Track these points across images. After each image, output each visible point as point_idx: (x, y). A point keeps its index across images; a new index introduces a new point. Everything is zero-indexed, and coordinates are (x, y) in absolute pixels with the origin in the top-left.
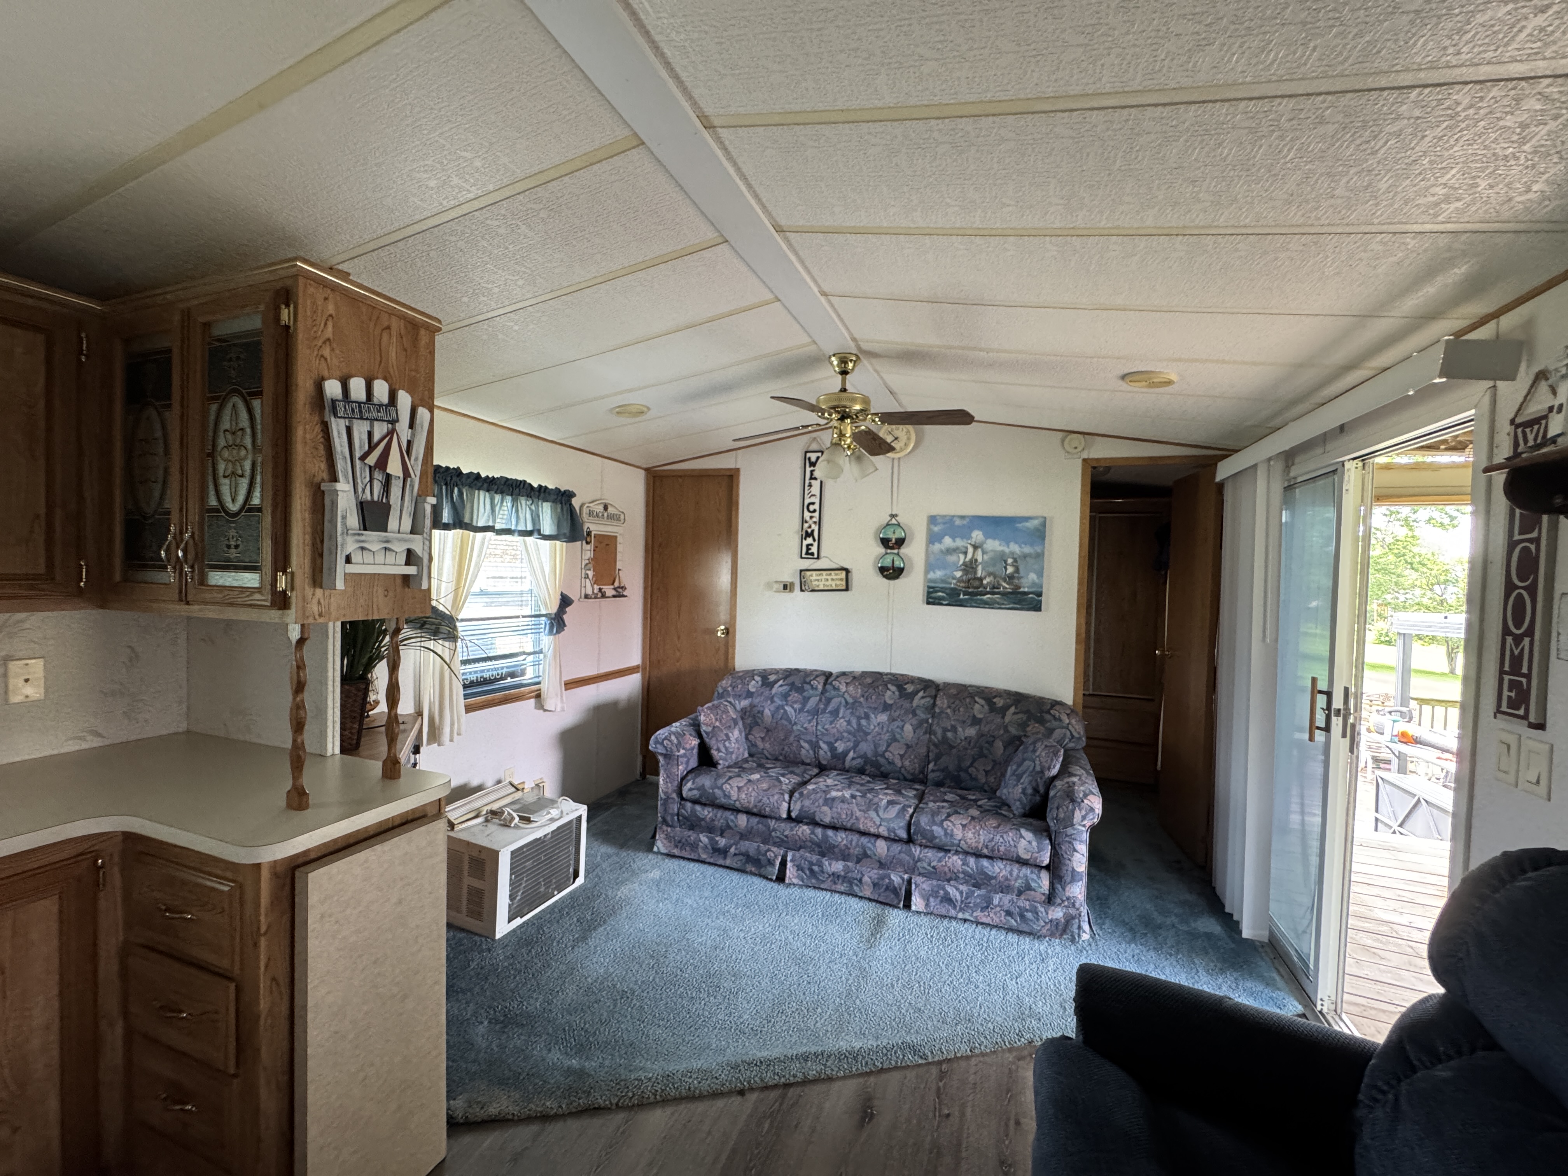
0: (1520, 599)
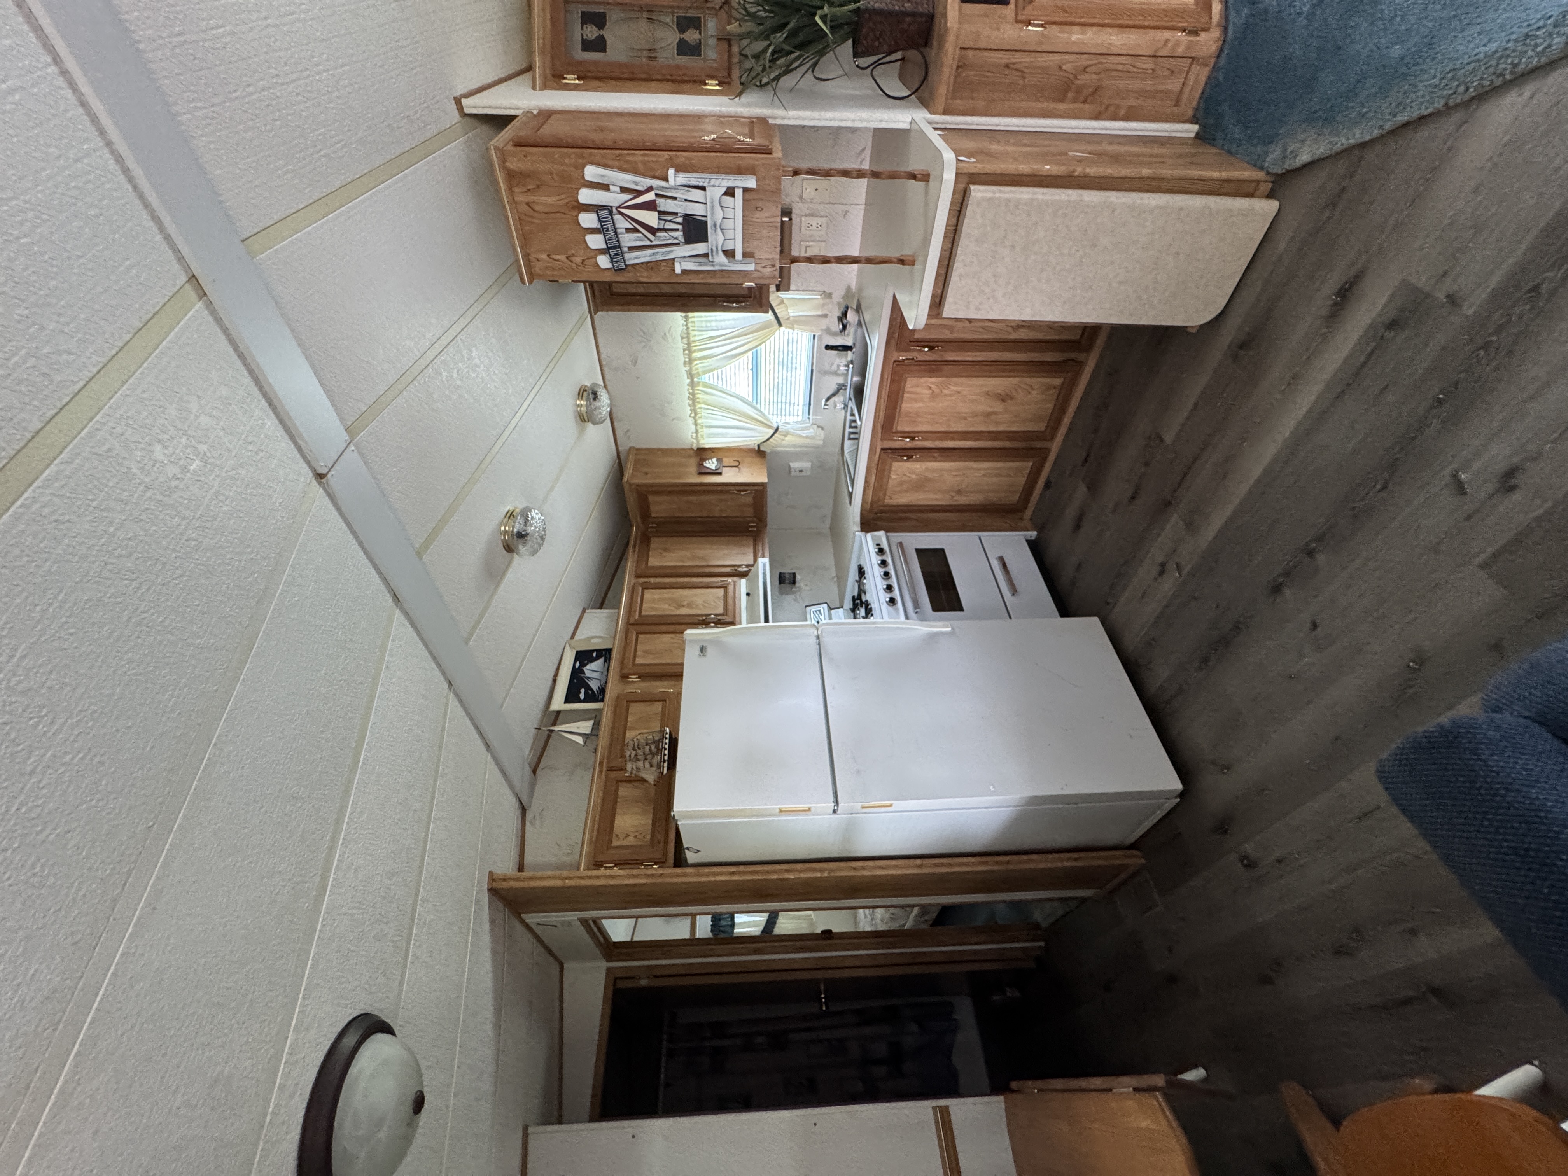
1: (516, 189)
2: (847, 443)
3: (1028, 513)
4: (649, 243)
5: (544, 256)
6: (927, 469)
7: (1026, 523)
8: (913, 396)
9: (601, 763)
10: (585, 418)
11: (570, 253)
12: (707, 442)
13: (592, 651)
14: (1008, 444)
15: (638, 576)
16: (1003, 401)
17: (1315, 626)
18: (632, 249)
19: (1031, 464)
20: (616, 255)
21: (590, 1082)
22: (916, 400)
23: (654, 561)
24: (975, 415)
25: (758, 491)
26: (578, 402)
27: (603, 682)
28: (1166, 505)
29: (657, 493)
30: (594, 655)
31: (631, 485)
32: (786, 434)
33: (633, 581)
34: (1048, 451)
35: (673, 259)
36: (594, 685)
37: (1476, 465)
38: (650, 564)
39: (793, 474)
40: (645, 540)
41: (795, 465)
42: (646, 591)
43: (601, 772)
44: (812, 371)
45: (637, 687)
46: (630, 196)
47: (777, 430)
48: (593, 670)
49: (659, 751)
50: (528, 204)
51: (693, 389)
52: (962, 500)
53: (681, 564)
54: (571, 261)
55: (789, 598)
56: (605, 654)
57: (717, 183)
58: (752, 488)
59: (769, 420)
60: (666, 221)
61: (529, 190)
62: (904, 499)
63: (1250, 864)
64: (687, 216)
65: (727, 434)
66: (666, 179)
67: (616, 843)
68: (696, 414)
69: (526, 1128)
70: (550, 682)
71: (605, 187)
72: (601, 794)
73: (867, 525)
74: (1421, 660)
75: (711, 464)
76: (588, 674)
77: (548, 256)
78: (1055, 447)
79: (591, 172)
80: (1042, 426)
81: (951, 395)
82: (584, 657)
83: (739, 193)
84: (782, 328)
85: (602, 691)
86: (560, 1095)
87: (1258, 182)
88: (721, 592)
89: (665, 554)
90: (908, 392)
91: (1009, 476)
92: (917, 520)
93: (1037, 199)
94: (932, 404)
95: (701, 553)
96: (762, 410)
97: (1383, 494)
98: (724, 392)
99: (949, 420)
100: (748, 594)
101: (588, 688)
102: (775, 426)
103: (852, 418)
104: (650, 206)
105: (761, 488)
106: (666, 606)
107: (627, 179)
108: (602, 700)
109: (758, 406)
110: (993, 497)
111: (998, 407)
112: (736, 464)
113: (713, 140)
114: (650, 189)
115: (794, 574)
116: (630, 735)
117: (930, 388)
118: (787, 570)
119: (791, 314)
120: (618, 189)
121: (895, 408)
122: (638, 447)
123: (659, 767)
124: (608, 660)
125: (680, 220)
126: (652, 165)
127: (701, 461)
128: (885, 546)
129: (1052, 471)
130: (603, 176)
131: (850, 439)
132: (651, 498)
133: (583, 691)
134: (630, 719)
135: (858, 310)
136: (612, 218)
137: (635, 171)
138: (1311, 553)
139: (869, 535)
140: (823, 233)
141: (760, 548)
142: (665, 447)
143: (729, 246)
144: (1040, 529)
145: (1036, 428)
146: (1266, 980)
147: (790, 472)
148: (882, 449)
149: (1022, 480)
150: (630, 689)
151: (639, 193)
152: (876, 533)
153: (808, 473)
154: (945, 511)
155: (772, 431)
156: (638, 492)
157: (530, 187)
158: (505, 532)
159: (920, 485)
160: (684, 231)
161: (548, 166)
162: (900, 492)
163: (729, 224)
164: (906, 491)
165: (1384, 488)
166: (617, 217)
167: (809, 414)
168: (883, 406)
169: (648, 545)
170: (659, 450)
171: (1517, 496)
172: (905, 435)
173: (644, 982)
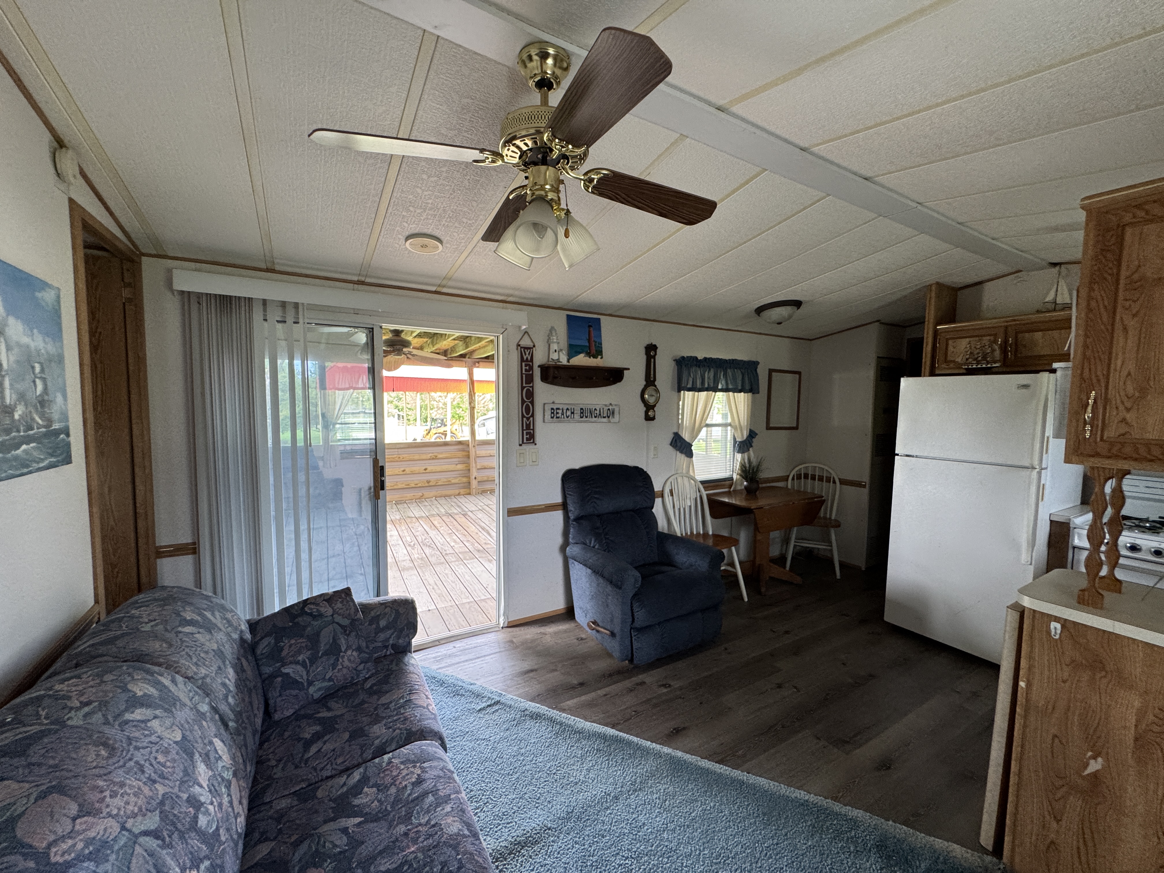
0: (527, 405)
67: (950, 342)
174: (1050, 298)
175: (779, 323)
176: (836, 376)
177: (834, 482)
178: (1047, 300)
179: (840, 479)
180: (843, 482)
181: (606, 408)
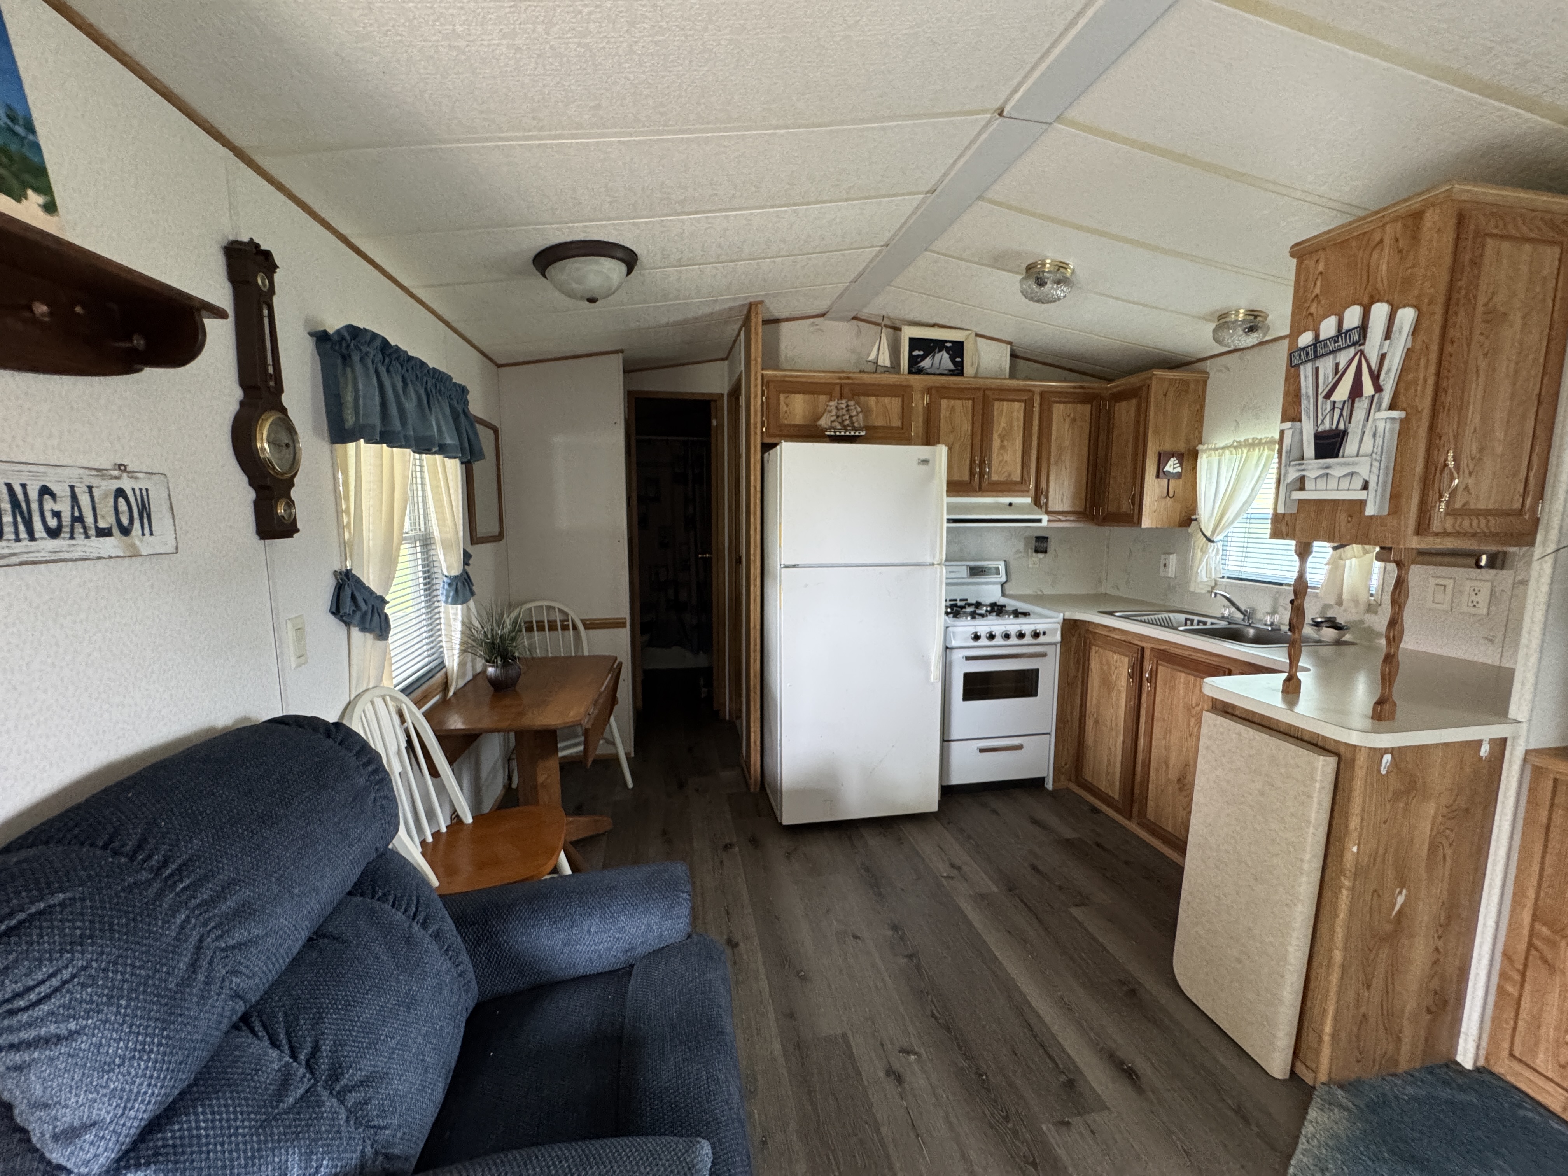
1: (1399, 225)
2: (1182, 617)
3: (1073, 787)
4: (1320, 390)
5: (1321, 267)
6: (1119, 691)
7: (1064, 783)
8: (1191, 686)
9: (848, 378)
10: (1223, 321)
11: (1321, 298)
12: (1204, 462)
13: (962, 356)
14: (1138, 778)
15: (1042, 394)
16: (1179, 780)
17: (856, 937)
18: (1317, 371)
19: (1116, 797)
20: (1308, 354)
21: (652, 389)
22: (1187, 688)
23: (1059, 410)
24: (1167, 749)
25: (1132, 518)
26: (1242, 311)
27: (929, 371)
28: (1011, 888)
29: (1138, 409)
30: (958, 359)
31: (1150, 378)
32: (1204, 552)
33: (1037, 390)
34: (1130, 818)
35: (1300, 421)
36: (926, 363)
37: (916, 1068)
38: (1056, 406)
39: (1163, 557)
40: (1086, 398)
41: (1173, 559)
42: (1022, 404)
43: (840, 378)
44: (1281, 584)
45: (920, 402)
46: (1374, 364)
47: (1210, 540)
48: (943, 359)
49: (845, 428)
50: (1381, 241)
51: (1266, 443)
52: (1090, 723)
53: (1054, 437)
54: (1313, 301)
55: (1021, 546)
56: (958, 370)
57: (1375, 470)
58: (1136, 511)
59: (1222, 530)
60: (1342, 409)
61: (1397, 240)
62: (1094, 664)
63: (727, 847)
64: (1345, 433)
65: (1210, 483)
66: (1391, 408)
67: (782, 397)
68: (1236, 448)
69: (622, 351)
70: (932, 321)
71: (1388, 335)
72: (823, 381)
73: (1071, 628)
74: (804, 979)
75: (1172, 466)
76: (938, 356)
77: (1321, 273)
78: (1133, 826)
79: (1407, 316)
80: (1151, 815)
81: (1189, 726)
82: (957, 349)
83: (1362, 495)
84: (1331, 550)
85: (920, 371)
86: (647, 369)
87: (1315, 1072)
88: (1017, 477)
89: (1068, 420)
90: (1195, 681)
91: (1108, 774)
92: (1076, 677)
93: (1308, 827)
94: (1181, 705)
95: (1067, 457)
96: (1235, 525)
97: (929, 1013)
98: (1258, 481)
99: (1164, 720)
100: (1010, 504)
101: (923, 358)
102: (1215, 539)
103: (1195, 622)
104: (1356, 390)
105: (1136, 520)
106: (1003, 424)
107: (1394, 362)
108: (910, 372)
109: (1239, 520)
110: (1089, 755)
111: (1173, 775)
112: (1171, 494)
113: (1446, 465)
114: (1378, 389)
115: (1045, 552)
116: (873, 399)
117: (1198, 705)
118: (1052, 545)
119: (1348, 562)
120: (1384, 351)
121: (1184, 666)
122: (1209, 382)
123: (831, 428)
124: (952, 373)
125: (1342, 426)
126: (1412, 392)
127: (1180, 457)
128: (1042, 639)
129: (1106, 816)
130: (1400, 332)
131: (1186, 620)
132: (1134, 401)
133: (921, 353)
134: (887, 400)
135: (1338, 643)
136: (1349, 346)
137: (1404, 369)
138: (911, 956)
139: (1059, 627)
140: (1465, 609)
141: (1071, 518)
142: (1206, 414)
143: (1309, 485)
144: (1053, 794)
145: (1149, 810)
146: (664, 833)
147: (1165, 553)
148: (1143, 649)
149: (1103, 786)
150: (916, 396)
151: (1375, 377)
152: (1059, 632)
153: (1162, 574)
154: (1081, 705)
155: (1208, 534)
156: (1140, 388)
157: (1401, 241)
158: (1044, 265)
159: (1107, 684)
160: (1331, 430)
161: (1423, 261)
162: (1101, 662)
163: (1333, 484)
164: (1102, 669)
165: (933, 1015)
166: (1352, 351)
167: (1229, 578)
168: (1186, 653)
169: (1082, 402)
170: (1202, 407)
171: (882, 1074)
172: (1154, 674)
173: (714, 423)
174: (872, 357)
175: (592, 300)
176: (558, 440)
177: (575, 627)
178: (870, 358)
179: (584, 622)
180: (590, 625)
181: (105, 488)
